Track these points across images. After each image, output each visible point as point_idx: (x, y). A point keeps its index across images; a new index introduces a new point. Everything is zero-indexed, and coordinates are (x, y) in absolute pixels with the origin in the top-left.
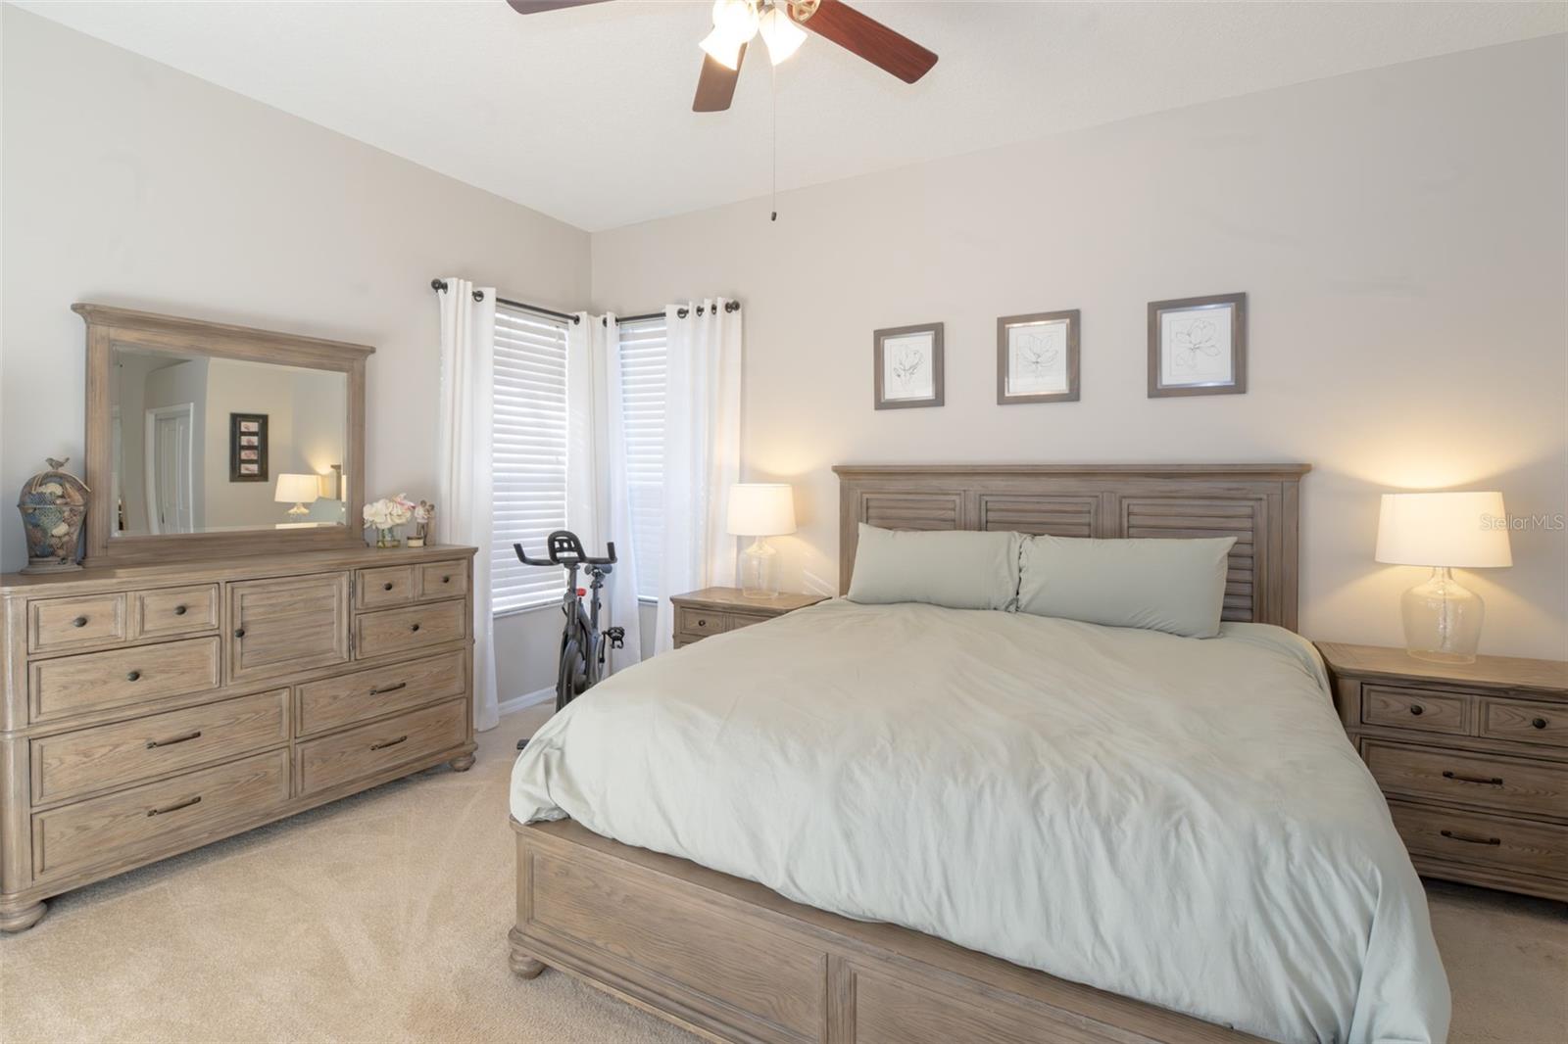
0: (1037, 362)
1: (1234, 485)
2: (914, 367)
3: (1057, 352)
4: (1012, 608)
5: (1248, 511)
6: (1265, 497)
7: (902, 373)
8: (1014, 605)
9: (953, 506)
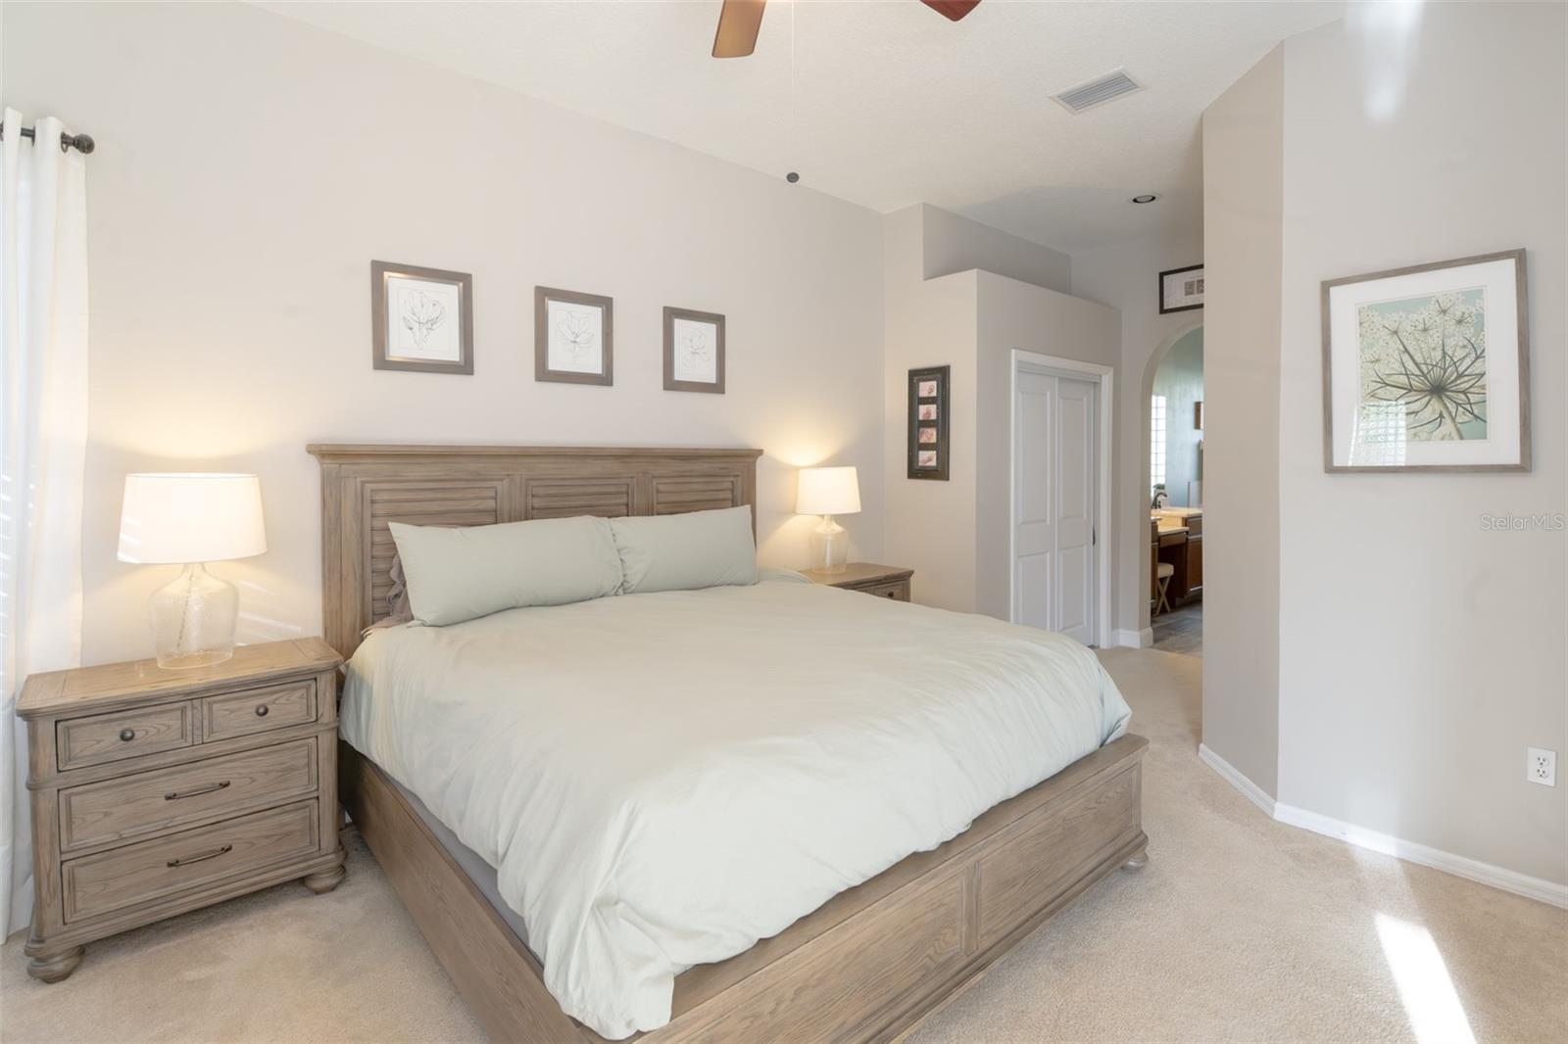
0: (575, 342)
1: (723, 465)
2: (433, 322)
3: (593, 335)
4: (621, 591)
5: (729, 485)
6: (739, 473)
7: (416, 326)
8: (624, 589)
9: (494, 495)
